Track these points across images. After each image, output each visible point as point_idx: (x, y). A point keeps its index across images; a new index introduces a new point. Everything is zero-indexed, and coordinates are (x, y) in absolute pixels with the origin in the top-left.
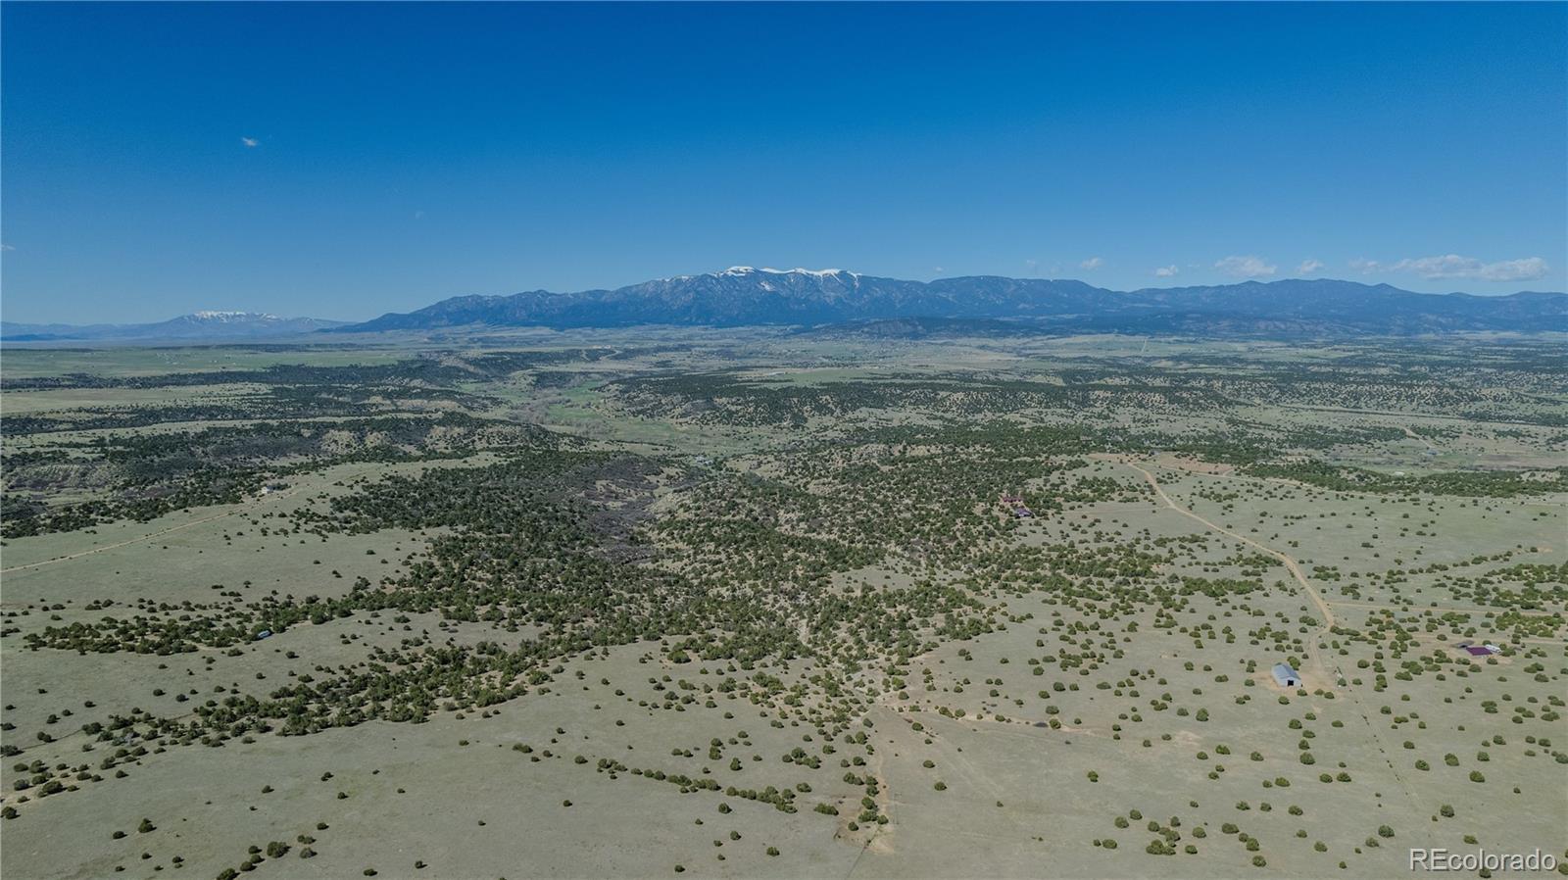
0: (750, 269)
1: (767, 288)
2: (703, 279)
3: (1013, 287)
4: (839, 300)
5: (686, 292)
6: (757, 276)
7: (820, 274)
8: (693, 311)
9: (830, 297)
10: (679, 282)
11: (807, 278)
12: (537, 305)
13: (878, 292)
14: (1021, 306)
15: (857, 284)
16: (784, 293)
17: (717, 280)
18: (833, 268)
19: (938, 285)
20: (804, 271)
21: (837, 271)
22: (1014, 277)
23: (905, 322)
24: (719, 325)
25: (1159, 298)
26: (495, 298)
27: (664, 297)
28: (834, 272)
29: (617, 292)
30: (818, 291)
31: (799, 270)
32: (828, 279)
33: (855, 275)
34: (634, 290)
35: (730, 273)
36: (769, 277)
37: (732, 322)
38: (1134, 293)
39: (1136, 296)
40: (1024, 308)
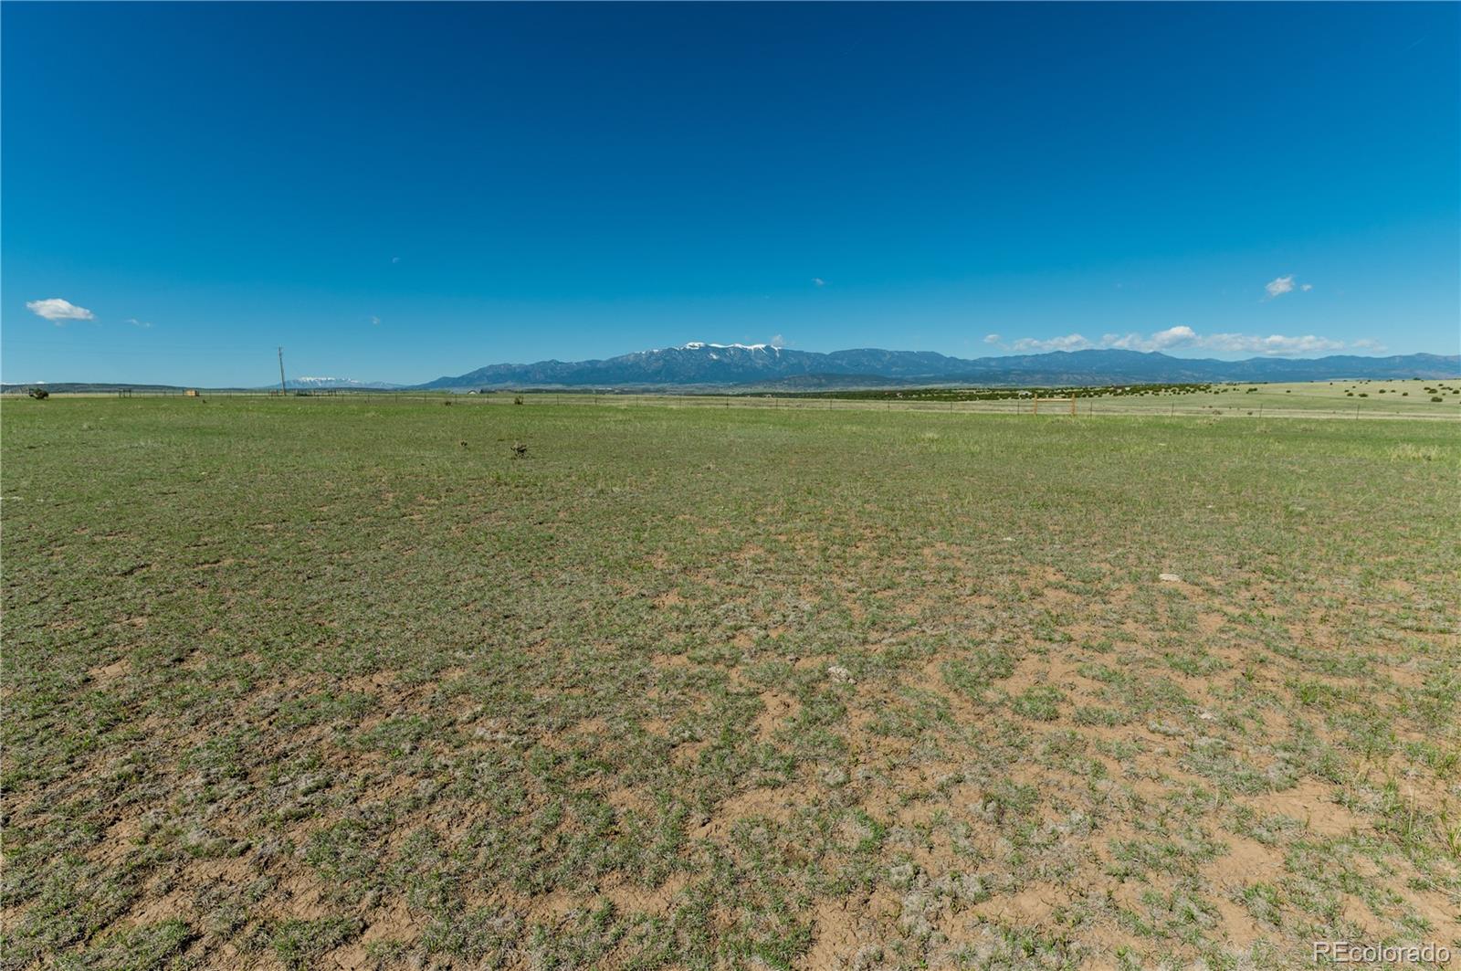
0: (702, 344)
1: (715, 357)
2: (670, 351)
3: (888, 357)
4: (765, 366)
5: (657, 360)
6: (706, 349)
7: (752, 348)
8: (662, 373)
9: (759, 363)
10: (652, 353)
11: (743, 350)
12: (552, 370)
13: (793, 360)
14: (894, 369)
15: (778, 355)
16: (726, 360)
17: (679, 352)
18: (758, 343)
19: (835, 355)
20: (740, 346)
21: (763, 346)
22: (890, 350)
23: (813, 376)
24: (681, 382)
25: (993, 364)
26: (520, 366)
27: (643, 365)
28: (761, 346)
29: (607, 362)
30: (750, 359)
31: (737, 345)
32: (757, 351)
33: (776, 349)
34: (620, 360)
35: (688, 347)
36: (716, 350)
37: (692, 380)
38: (974, 361)
39: (975, 363)
40: (896, 371)
